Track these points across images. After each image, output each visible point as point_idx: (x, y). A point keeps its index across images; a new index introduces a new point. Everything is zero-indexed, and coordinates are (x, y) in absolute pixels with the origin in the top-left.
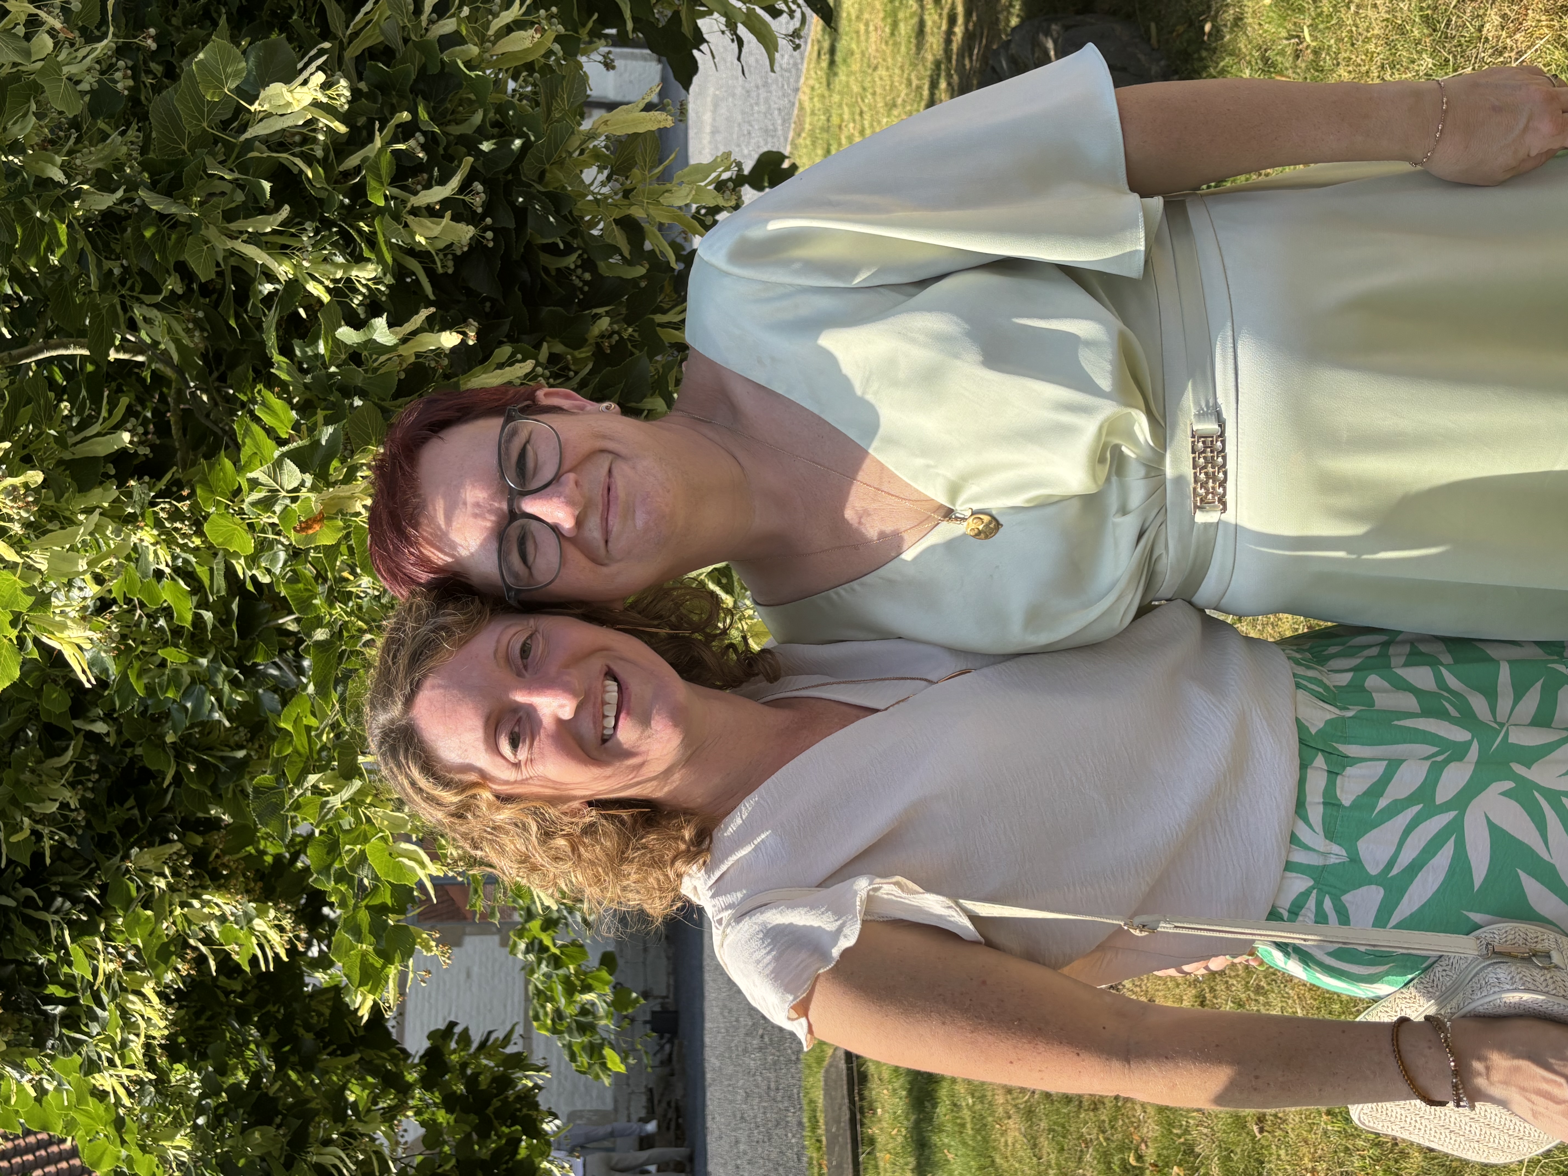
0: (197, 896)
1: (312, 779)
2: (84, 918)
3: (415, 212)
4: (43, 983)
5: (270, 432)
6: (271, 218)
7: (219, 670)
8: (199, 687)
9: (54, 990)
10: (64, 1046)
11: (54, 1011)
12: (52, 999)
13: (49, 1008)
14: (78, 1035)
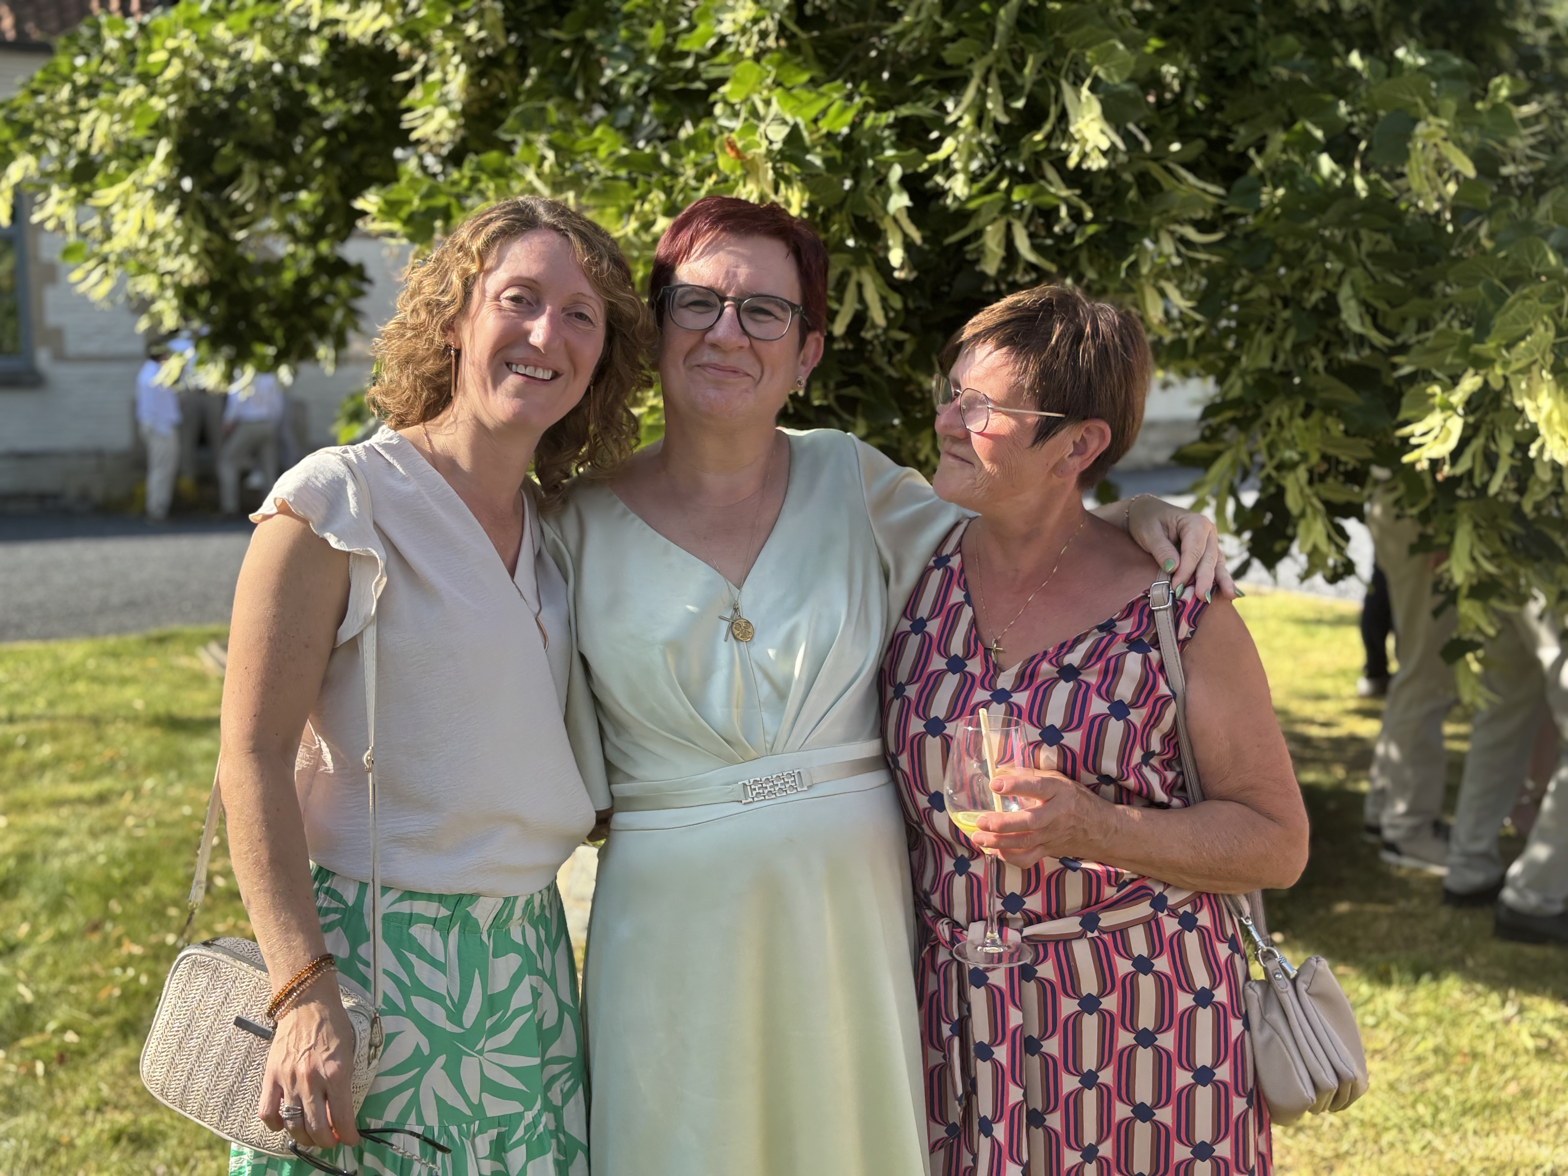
0: (463, 60)
1: (550, 155)
3: (1009, 227)
5: (824, 112)
6: (1000, 108)
8: (631, 56)
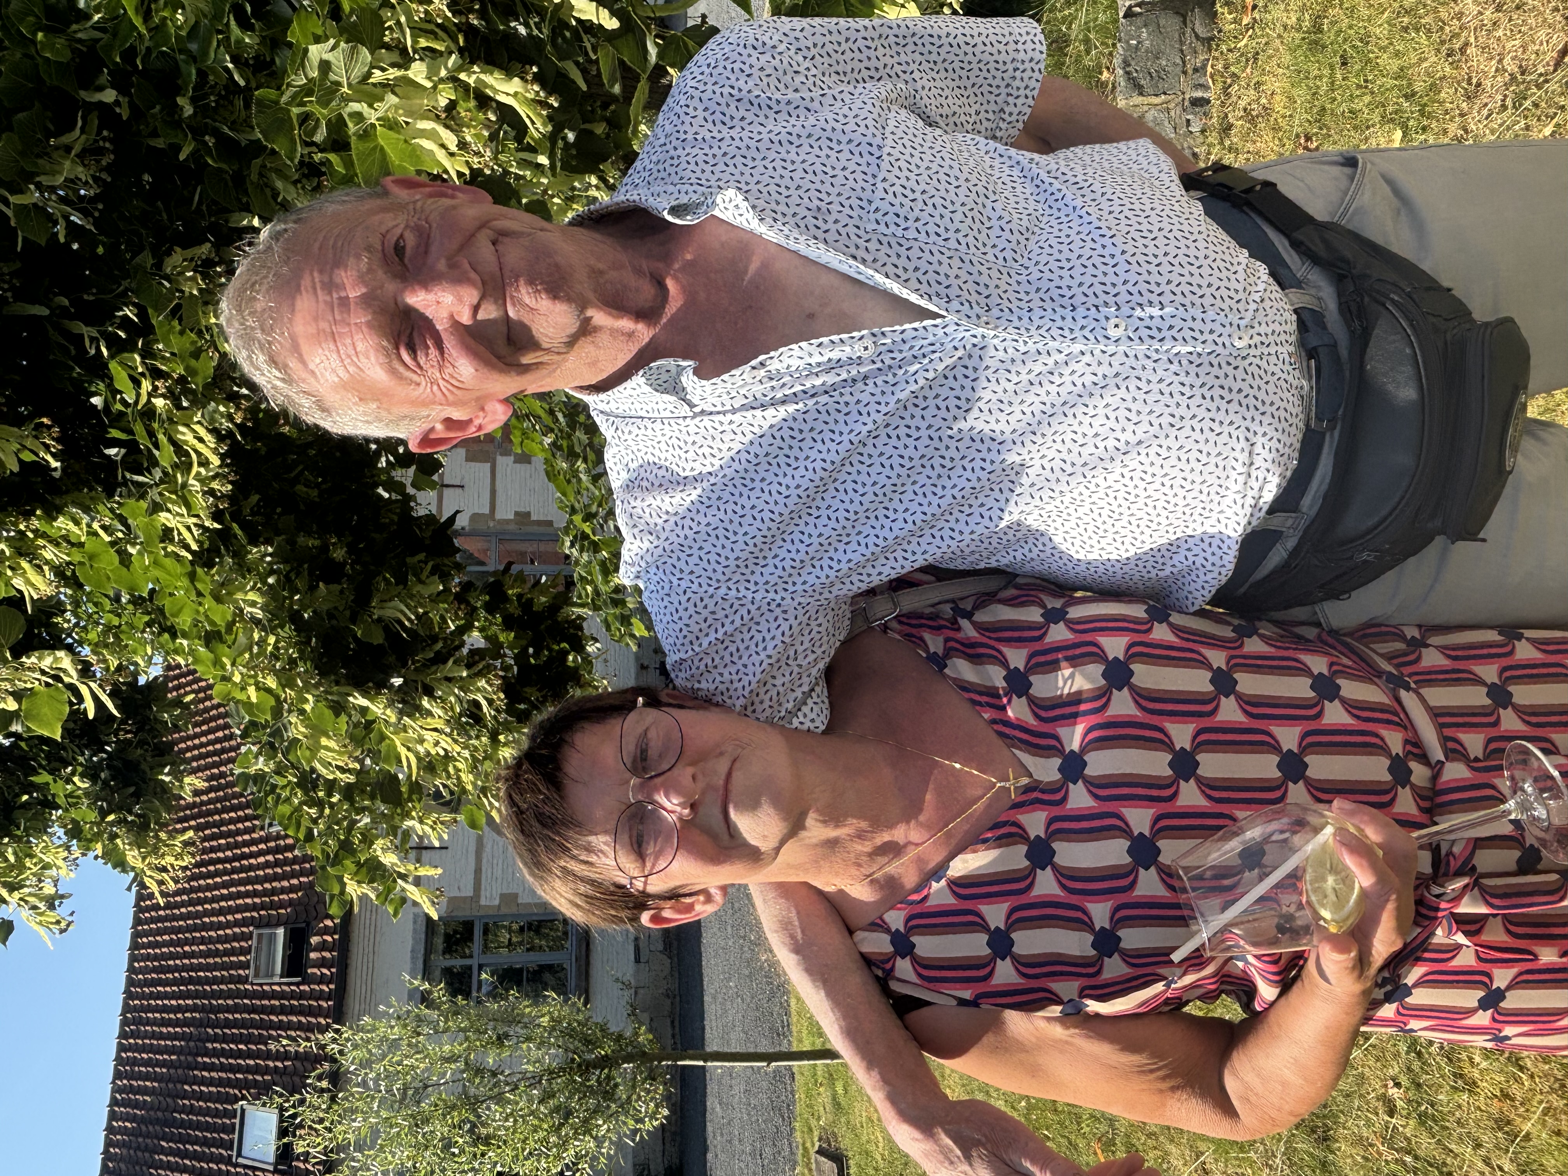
2: (122, 334)
4: (103, 427)
9: (115, 433)
10: (130, 490)
11: (116, 455)
12: (114, 443)
13: (112, 451)
14: (141, 479)
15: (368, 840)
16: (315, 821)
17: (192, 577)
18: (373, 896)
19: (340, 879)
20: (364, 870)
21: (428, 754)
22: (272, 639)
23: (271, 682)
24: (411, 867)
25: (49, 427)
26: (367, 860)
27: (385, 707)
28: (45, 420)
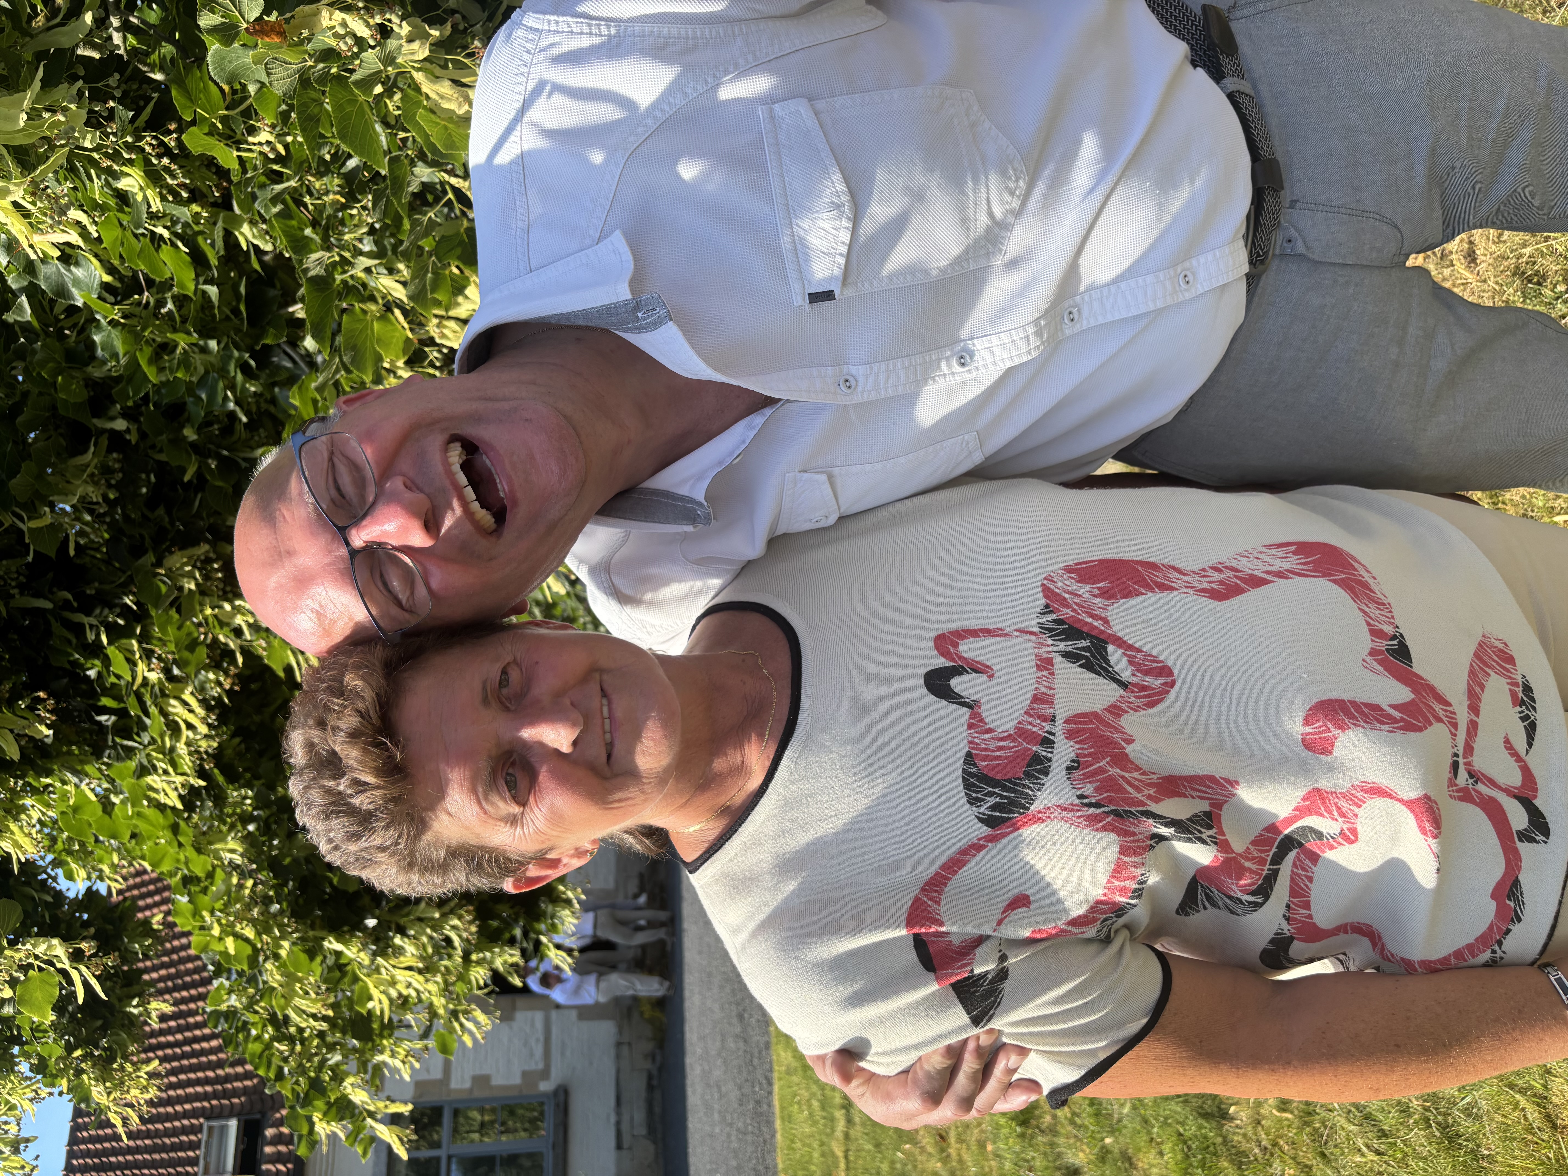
0: (228, 601)
2: (121, 622)
4: (96, 696)
7: (231, 357)
8: (212, 375)
9: (106, 701)
10: (118, 754)
11: (107, 721)
12: (105, 710)
13: (103, 718)
14: (130, 743)
15: (338, 1077)
16: (285, 1060)
17: (175, 829)
18: (342, 1135)
19: (309, 1119)
20: (334, 1109)
21: (400, 995)
22: (250, 883)
23: (249, 932)
24: (381, 1104)
25: (44, 700)
26: (337, 1100)
27: (359, 951)
28: (42, 694)
